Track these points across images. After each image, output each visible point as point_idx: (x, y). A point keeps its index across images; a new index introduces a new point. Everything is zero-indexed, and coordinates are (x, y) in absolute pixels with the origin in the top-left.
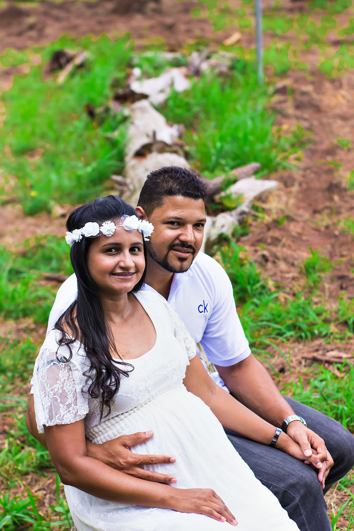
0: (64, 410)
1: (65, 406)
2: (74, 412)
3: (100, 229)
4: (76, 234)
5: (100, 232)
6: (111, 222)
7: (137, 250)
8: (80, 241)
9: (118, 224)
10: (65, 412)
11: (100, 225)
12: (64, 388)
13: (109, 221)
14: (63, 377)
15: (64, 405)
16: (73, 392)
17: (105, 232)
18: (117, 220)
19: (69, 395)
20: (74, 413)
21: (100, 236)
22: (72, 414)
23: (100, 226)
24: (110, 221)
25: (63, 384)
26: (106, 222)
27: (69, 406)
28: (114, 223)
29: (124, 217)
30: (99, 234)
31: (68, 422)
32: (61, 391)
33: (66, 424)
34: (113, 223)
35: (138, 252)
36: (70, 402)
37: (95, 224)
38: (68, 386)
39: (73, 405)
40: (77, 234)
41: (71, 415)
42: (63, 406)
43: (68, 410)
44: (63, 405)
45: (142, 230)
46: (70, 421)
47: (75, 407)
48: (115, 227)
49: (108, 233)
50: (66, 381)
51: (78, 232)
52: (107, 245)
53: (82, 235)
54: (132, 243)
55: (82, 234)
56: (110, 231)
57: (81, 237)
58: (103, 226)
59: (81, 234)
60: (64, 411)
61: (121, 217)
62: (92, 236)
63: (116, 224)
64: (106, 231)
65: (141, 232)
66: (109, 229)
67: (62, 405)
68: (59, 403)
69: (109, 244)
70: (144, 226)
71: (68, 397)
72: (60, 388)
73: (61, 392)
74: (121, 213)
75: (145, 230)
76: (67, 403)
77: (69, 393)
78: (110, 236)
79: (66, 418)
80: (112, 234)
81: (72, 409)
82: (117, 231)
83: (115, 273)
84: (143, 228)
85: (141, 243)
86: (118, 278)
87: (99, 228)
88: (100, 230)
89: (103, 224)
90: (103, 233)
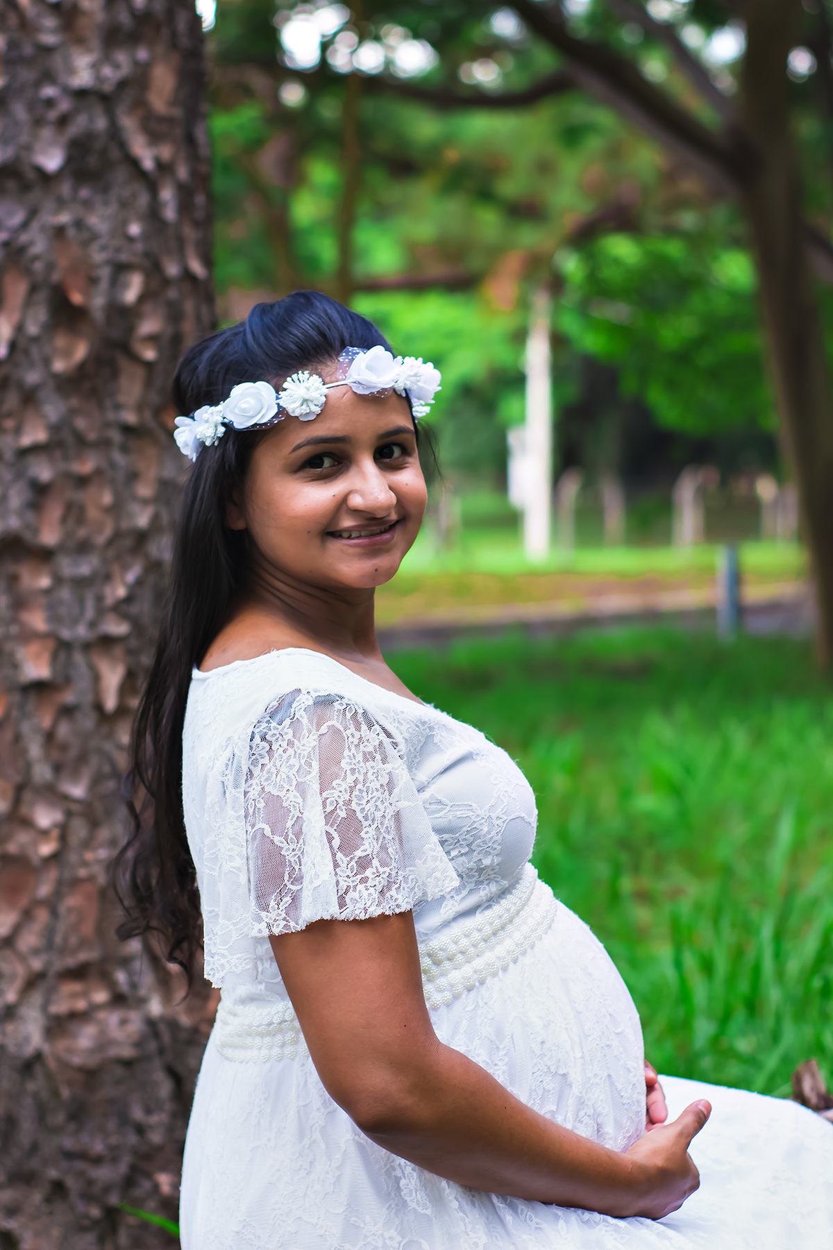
0: (349, 872)
1: (353, 863)
2: (377, 884)
3: (278, 401)
4: (207, 421)
5: (281, 411)
6: (311, 375)
7: (397, 452)
8: (216, 444)
9: (333, 379)
10: (353, 882)
11: (278, 389)
12: (354, 806)
13: (303, 373)
14: (353, 771)
15: (352, 859)
16: (376, 822)
17: (294, 408)
18: (329, 367)
19: (365, 830)
20: (379, 888)
21: (283, 422)
22: (372, 890)
23: (277, 392)
24: (306, 372)
25: (351, 792)
26: (294, 376)
27: (364, 863)
28: (320, 376)
29: (347, 352)
30: (276, 416)
31: (357, 912)
32: (344, 812)
33: (351, 919)
34: (315, 377)
35: (402, 458)
36: (369, 852)
37: (263, 389)
38: (364, 802)
39: (375, 862)
40: (211, 420)
41: (369, 892)
42: (346, 860)
43: (359, 877)
44: (348, 859)
45: (407, 387)
46: (366, 910)
47: (381, 870)
48: (324, 389)
49: (304, 409)
50: (360, 786)
51: (212, 414)
52: (305, 445)
53: (224, 424)
54: (382, 431)
55: (226, 420)
56: (310, 404)
57: (222, 429)
58: (285, 390)
59: (220, 419)
60: (348, 876)
61: (338, 355)
62: (256, 425)
63: (327, 380)
64: (298, 404)
65: (404, 395)
66: (307, 397)
67: (343, 858)
68: (336, 849)
69: (310, 442)
70: (411, 376)
71: (362, 834)
72: (341, 803)
73: (343, 814)
74: (337, 343)
75: (414, 388)
76: (358, 853)
77: (365, 823)
78: (312, 418)
79: (354, 901)
80: (317, 410)
81: (374, 873)
82: (332, 401)
83: (338, 529)
84: (408, 383)
85: (410, 429)
86: (348, 545)
87: (277, 398)
88: (278, 404)
89: (285, 385)
90: (290, 411)
